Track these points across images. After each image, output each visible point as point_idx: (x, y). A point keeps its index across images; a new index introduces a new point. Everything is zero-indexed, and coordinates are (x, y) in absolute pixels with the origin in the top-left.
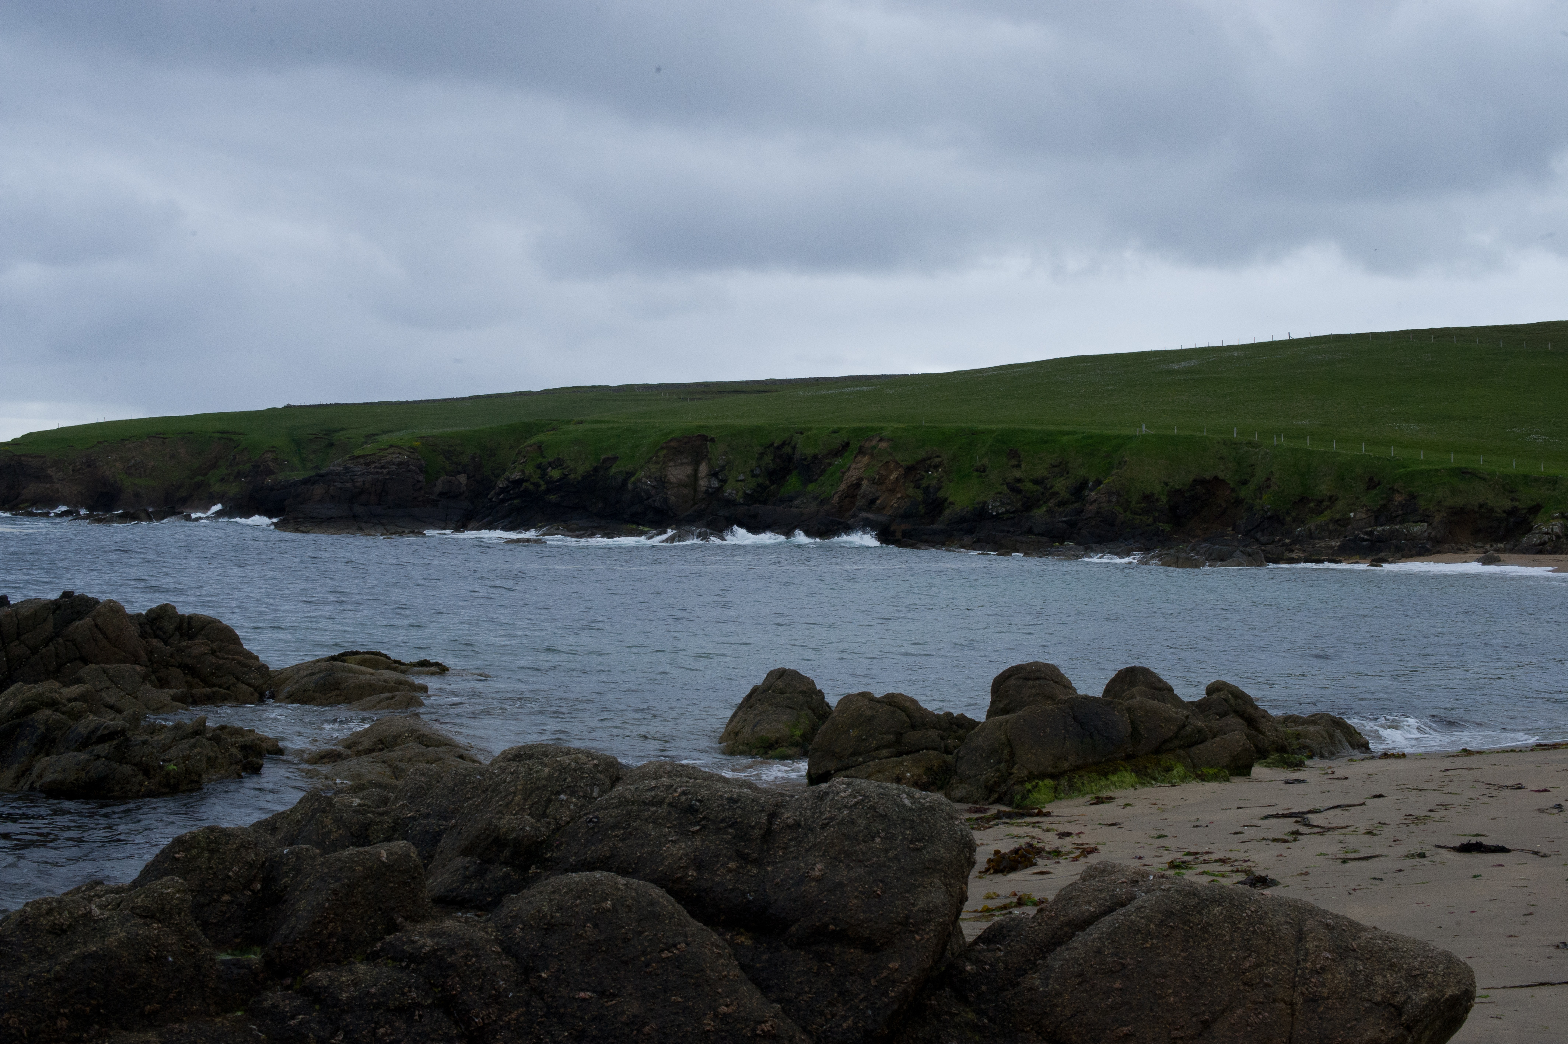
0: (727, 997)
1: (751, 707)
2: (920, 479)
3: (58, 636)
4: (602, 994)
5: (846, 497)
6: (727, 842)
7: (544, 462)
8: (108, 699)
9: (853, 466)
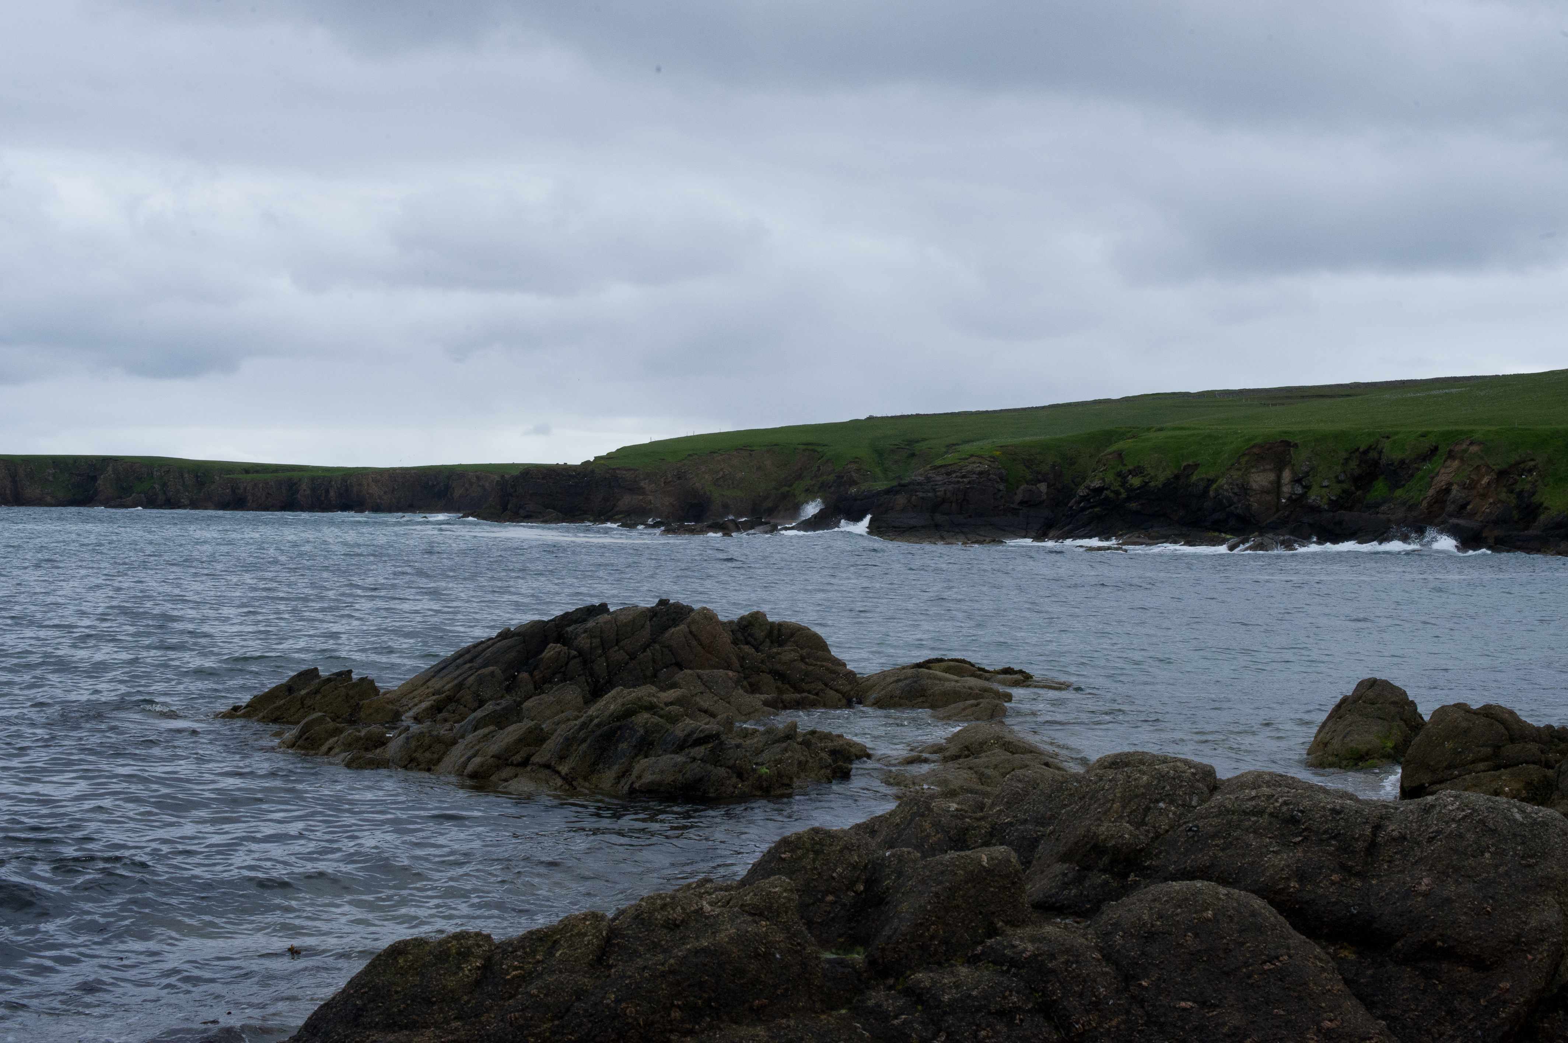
0: (1331, 1011)
1: (1340, 718)
2: (1513, 484)
3: (655, 642)
4: (1203, 1004)
5: (1435, 503)
6: (1330, 854)
7: (1125, 470)
8: (702, 703)
9: (1443, 471)
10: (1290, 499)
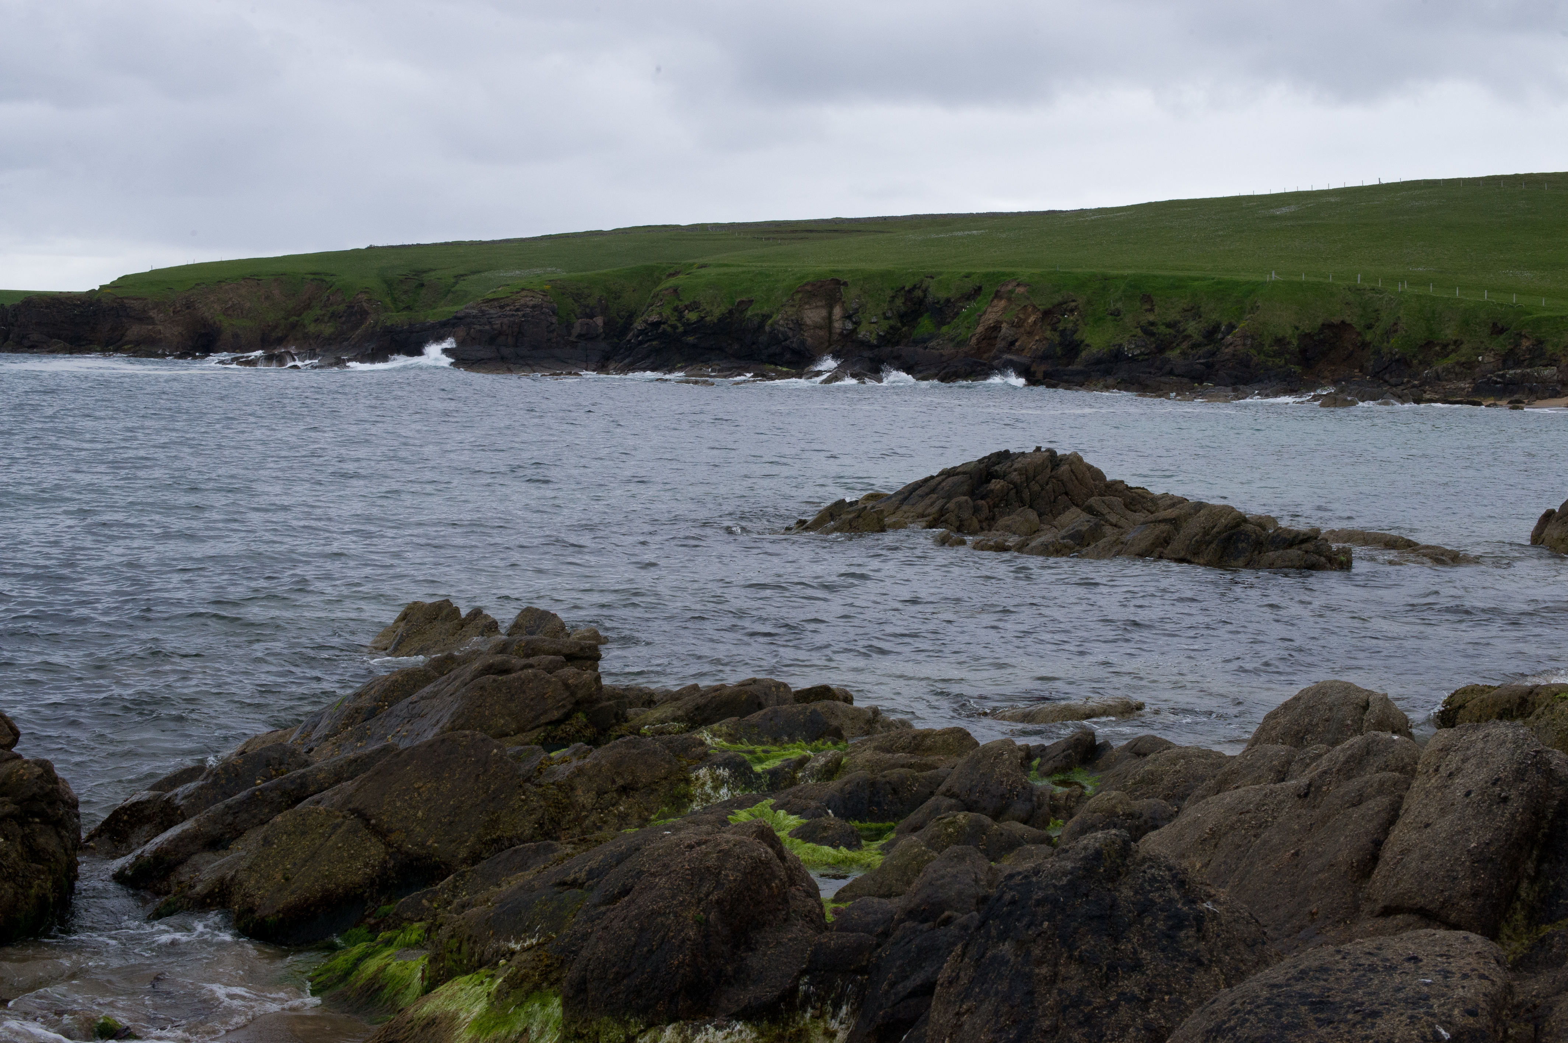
2: (1057, 323)
5: (984, 339)
7: (681, 305)
9: (989, 310)
10: (841, 334)
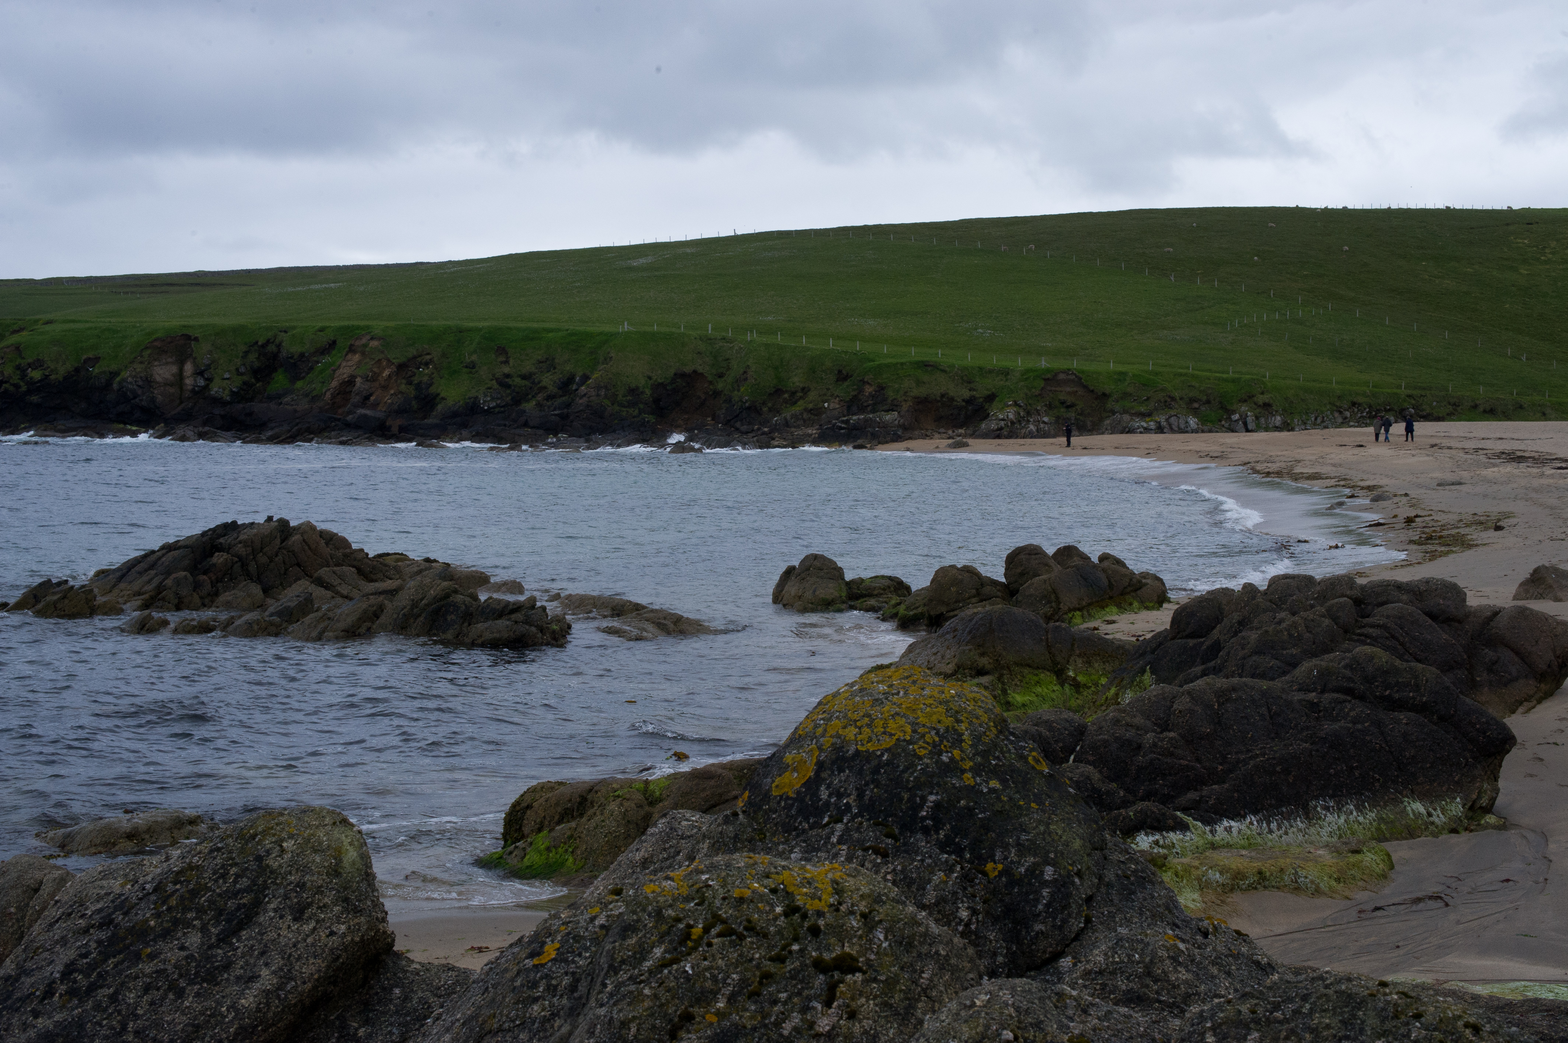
2: (411, 377)
5: (338, 394)
7: (24, 363)
9: (344, 364)
10: (193, 391)
